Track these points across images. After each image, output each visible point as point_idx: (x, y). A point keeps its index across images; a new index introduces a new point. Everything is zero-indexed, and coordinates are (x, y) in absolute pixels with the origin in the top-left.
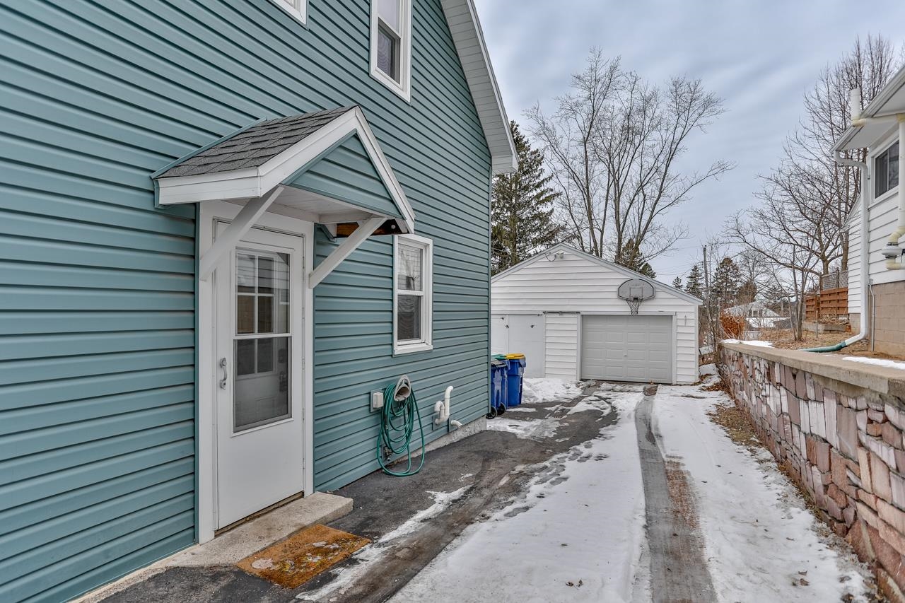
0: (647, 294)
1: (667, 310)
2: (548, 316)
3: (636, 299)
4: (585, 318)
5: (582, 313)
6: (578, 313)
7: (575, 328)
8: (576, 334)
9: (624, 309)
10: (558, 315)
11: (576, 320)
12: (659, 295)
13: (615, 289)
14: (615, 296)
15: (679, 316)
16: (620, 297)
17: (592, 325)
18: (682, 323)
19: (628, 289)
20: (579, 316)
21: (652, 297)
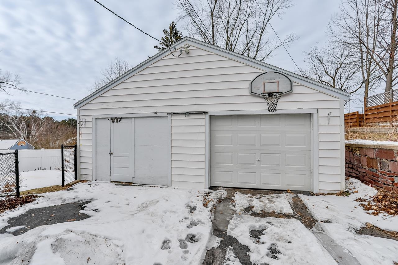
0: (284, 88)
1: (307, 108)
2: (174, 117)
3: (270, 94)
4: (213, 118)
5: (210, 114)
6: (205, 113)
7: (202, 130)
8: (204, 137)
9: (261, 107)
10: (183, 117)
11: (204, 121)
12: (296, 90)
13: (247, 85)
14: (247, 92)
15: (322, 113)
16: (253, 94)
17: (222, 127)
18: (324, 121)
19: (262, 83)
20: (207, 117)
21: (290, 92)
